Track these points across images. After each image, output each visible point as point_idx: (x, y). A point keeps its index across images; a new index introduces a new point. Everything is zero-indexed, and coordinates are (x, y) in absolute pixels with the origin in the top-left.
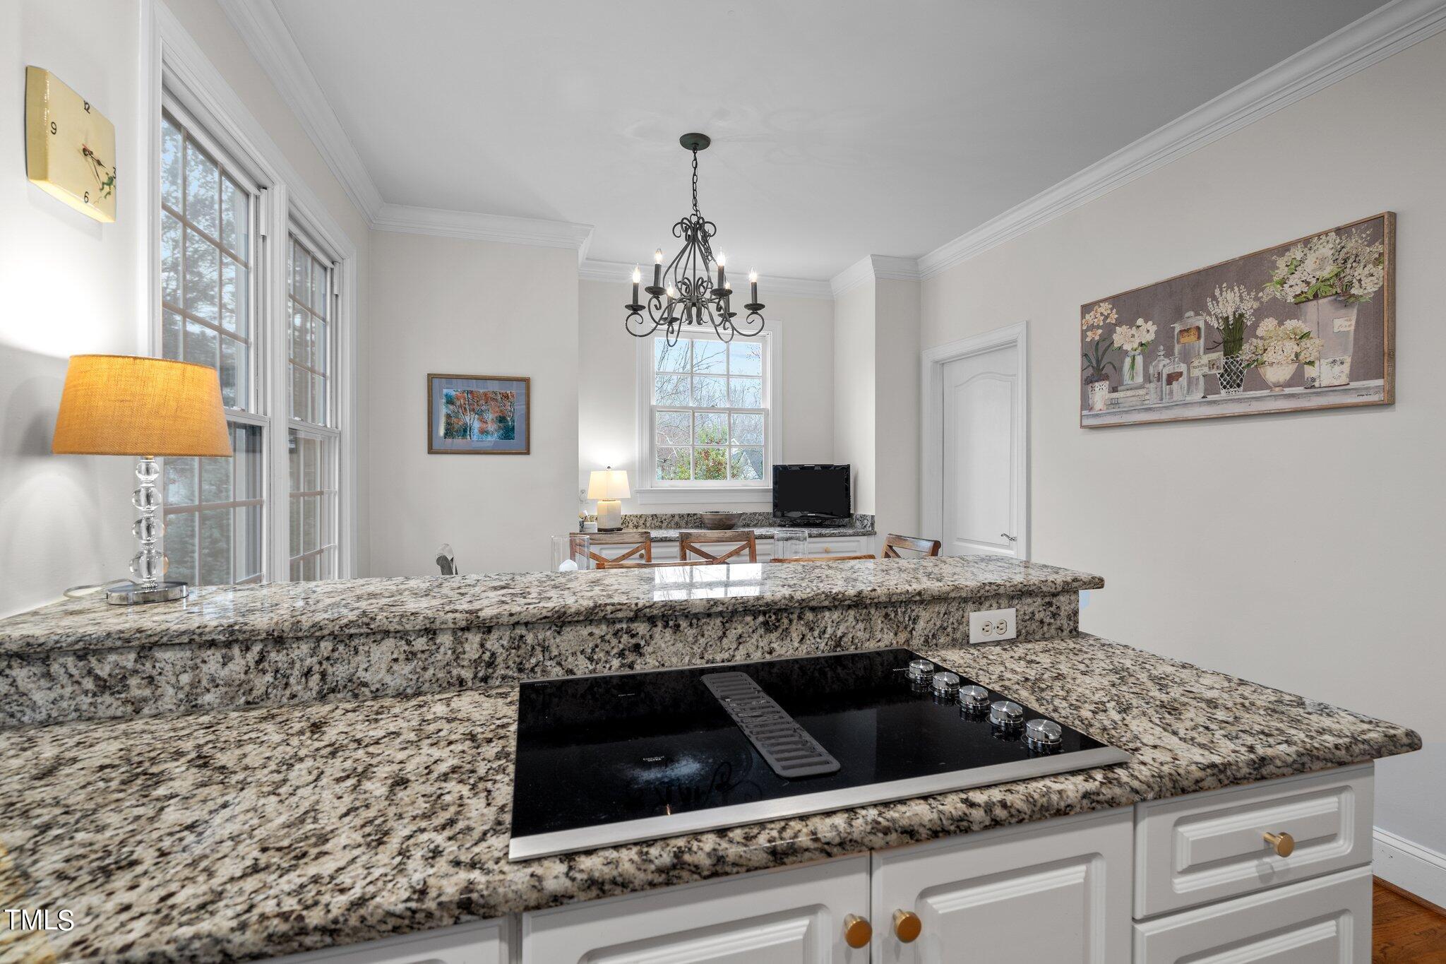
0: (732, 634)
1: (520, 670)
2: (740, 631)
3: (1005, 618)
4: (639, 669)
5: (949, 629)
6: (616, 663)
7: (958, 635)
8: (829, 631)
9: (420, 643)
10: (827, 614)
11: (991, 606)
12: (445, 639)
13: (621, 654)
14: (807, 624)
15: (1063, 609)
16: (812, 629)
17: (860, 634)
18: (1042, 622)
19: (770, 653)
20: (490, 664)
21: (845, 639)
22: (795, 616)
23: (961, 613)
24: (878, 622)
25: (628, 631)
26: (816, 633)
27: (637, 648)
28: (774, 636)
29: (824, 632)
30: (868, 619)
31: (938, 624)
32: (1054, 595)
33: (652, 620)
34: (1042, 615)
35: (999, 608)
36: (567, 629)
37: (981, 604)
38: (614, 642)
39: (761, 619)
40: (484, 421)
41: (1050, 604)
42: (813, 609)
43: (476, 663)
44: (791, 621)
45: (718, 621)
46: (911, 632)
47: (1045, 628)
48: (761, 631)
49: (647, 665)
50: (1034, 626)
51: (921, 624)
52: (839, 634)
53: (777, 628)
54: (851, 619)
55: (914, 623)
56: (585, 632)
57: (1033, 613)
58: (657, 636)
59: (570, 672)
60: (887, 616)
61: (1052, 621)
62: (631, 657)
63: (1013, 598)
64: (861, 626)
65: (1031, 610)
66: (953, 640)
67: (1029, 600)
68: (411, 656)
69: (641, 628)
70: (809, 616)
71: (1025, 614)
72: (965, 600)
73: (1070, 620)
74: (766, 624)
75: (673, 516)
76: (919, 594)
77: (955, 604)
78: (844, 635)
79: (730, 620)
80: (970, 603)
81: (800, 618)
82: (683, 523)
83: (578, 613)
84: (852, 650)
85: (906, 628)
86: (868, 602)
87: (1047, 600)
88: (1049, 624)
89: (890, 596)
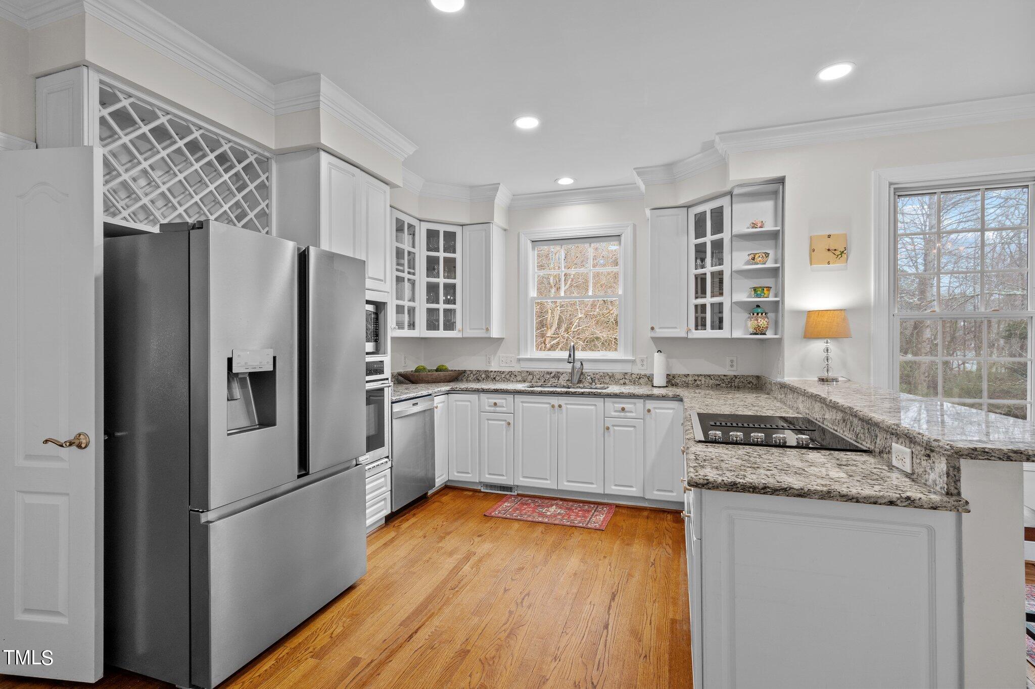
3: (907, 456)
5: (887, 450)
9: (803, 398)
11: (902, 443)
20: (809, 410)
23: (891, 441)
30: (864, 429)
35: (905, 446)
37: (898, 439)
41: (929, 457)
43: (808, 408)
46: (875, 444)
51: (878, 441)
54: (860, 426)
55: (876, 439)
57: (921, 459)
61: (930, 472)
63: (911, 442)
65: (919, 456)
67: (919, 448)
70: (851, 419)
71: (916, 457)
79: (837, 412)
80: (894, 437)
85: (873, 440)
86: (859, 417)
87: (928, 453)
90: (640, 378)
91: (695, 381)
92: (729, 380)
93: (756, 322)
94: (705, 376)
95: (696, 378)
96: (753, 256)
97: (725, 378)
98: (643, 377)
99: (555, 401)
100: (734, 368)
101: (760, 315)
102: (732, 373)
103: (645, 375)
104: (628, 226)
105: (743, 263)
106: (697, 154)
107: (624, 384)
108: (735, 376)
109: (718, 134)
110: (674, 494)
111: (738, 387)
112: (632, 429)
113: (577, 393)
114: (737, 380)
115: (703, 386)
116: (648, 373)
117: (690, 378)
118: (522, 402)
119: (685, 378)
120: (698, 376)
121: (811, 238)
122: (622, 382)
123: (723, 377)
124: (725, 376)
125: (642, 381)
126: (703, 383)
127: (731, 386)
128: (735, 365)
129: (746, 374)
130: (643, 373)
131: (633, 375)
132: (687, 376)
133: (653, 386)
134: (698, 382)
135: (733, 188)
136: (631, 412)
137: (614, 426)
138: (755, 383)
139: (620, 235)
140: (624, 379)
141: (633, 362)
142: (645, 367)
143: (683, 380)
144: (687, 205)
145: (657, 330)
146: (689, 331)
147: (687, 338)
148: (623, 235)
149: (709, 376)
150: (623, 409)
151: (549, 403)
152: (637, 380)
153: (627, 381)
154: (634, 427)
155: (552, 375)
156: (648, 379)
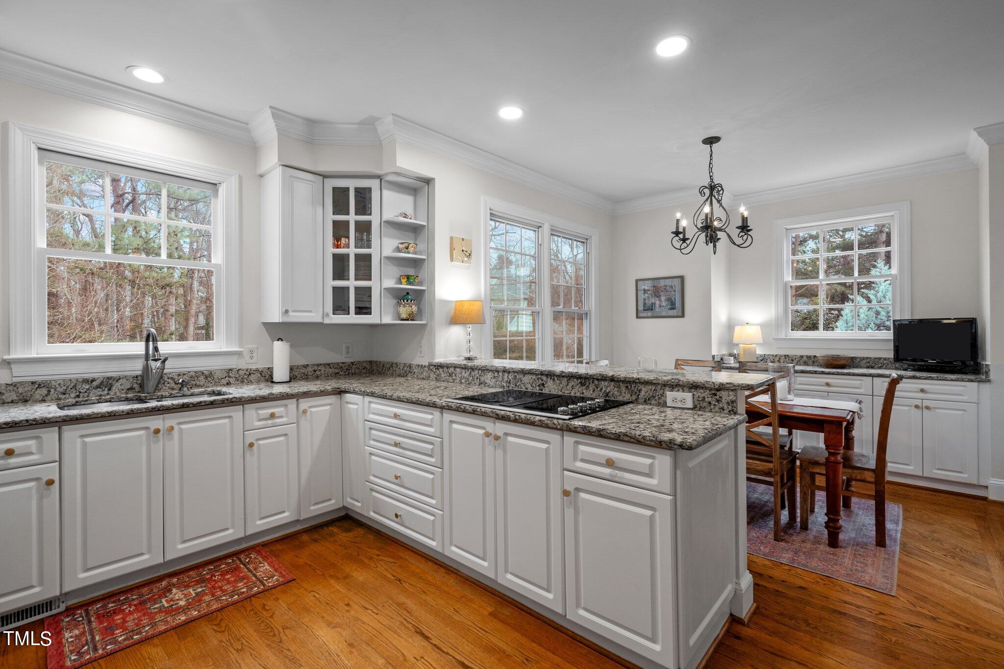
0: (570, 385)
1: (516, 386)
2: (572, 384)
3: (687, 398)
4: (543, 392)
5: (657, 398)
6: (538, 388)
7: (661, 401)
8: (604, 389)
9: (496, 374)
10: (603, 382)
11: (679, 390)
12: (501, 374)
13: (539, 386)
14: (595, 385)
15: (724, 399)
16: (597, 388)
17: (615, 393)
18: (710, 403)
19: (583, 394)
20: (509, 383)
21: (610, 394)
22: (591, 382)
23: (662, 391)
24: (624, 389)
25: (541, 379)
26: (599, 389)
27: (543, 384)
28: (584, 388)
29: (602, 389)
30: (619, 387)
31: (651, 394)
32: (718, 390)
33: (547, 375)
34: (710, 399)
35: (683, 392)
36: (526, 375)
37: (673, 388)
38: (537, 381)
39: (579, 381)
40: (660, 301)
41: (715, 395)
42: (598, 380)
43: (507, 381)
44: (590, 383)
45: (566, 379)
46: (638, 396)
47: (712, 407)
48: (580, 385)
49: (546, 391)
50: (705, 404)
51: (643, 393)
52: (607, 391)
53: (585, 385)
54: (612, 386)
55: (639, 392)
56: (530, 377)
57: (704, 397)
58: (548, 381)
59: (527, 389)
60: (627, 387)
61: (717, 403)
62: (542, 387)
63: (691, 388)
64: (616, 389)
65: (702, 396)
66: (658, 403)
67: (702, 391)
68: (494, 377)
69: (544, 378)
70: (596, 382)
71: (699, 397)
72: (665, 385)
73: (729, 405)
74: (581, 383)
75: (802, 357)
76: (638, 379)
77: (659, 386)
78: (609, 392)
79: (569, 379)
80: (667, 387)
81: (593, 382)
82: (810, 362)
83: (527, 371)
84: (613, 399)
85: (635, 393)
86: (616, 379)
87: (713, 392)
88: (715, 405)
89: (625, 378)
90: (250, 374)
91: (315, 371)
92: (347, 367)
93: (410, 308)
94: (324, 365)
95: (316, 368)
96: (407, 245)
97: (343, 365)
98: (254, 372)
99: (156, 422)
100: (350, 355)
101: (409, 301)
102: (349, 360)
103: (257, 370)
104: (232, 176)
105: (391, 250)
106: (354, 124)
107: (227, 384)
108: (352, 362)
109: (393, 115)
110: (333, 501)
111: (355, 374)
112: (282, 438)
113: (203, 404)
114: (354, 366)
115: (322, 376)
116: (261, 366)
117: (310, 369)
118: (83, 436)
119: (304, 369)
120: (318, 365)
121: (451, 238)
122: (224, 381)
123: (341, 365)
124: (343, 363)
125: (252, 377)
126: (323, 373)
127: (349, 374)
128: (351, 352)
129: (361, 359)
130: (254, 367)
131: (240, 371)
132: (306, 366)
133: (273, 382)
134: (318, 373)
135: (387, 174)
136: (282, 417)
137: (258, 440)
138: (368, 367)
139: (216, 184)
140: (227, 378)
141: (239, 354)
142: (254, 360)
143: (302, 371)
144: (325, 174)
145: (291, 313)
146: (325, 315)
147: (322, 324)
148: (224, 185)
149: (329, 365)
150: (272, 416)
151: (147, 428)
152: (245, 377)
153: (232, 380)
154: (286, 435)
155: (95, 384)
156: (261, 374)
